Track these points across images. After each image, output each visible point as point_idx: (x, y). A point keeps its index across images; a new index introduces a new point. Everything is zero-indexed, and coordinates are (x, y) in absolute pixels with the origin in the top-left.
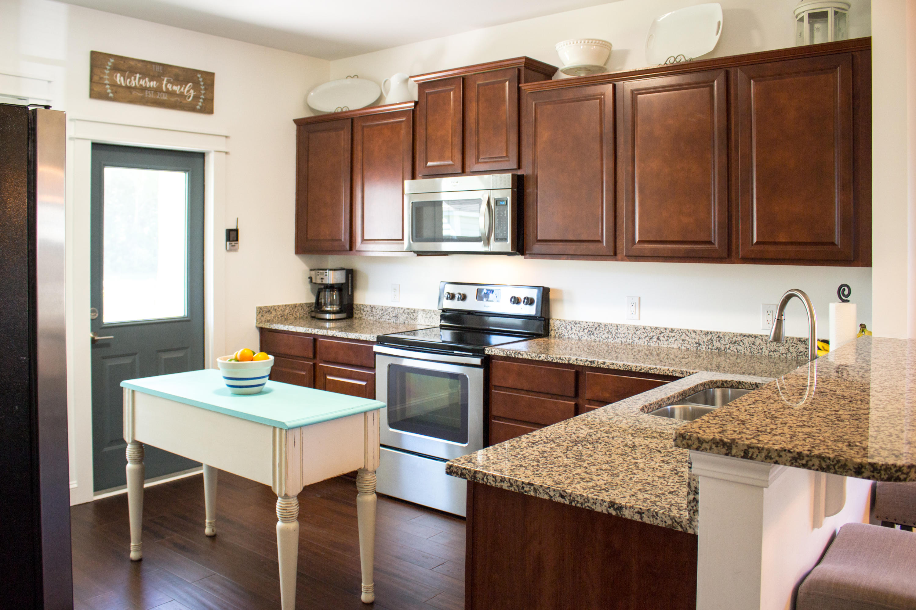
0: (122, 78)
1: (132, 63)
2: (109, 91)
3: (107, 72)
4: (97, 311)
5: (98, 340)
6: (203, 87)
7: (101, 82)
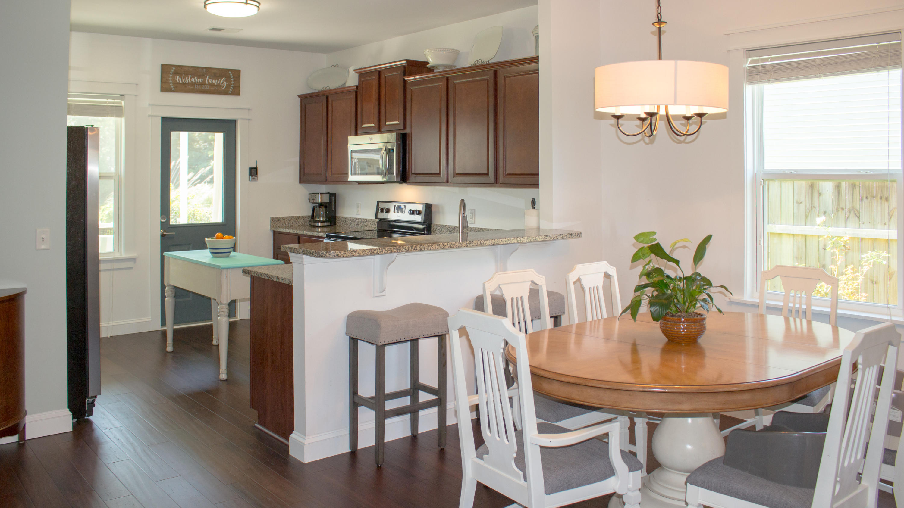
0: (180, 78)
1: (186, 69)
2: (172, 87)
3: (171, 76)
4: (166, 218)
5: (166, 234)
6: (232, 80)
7: (167, 82)
